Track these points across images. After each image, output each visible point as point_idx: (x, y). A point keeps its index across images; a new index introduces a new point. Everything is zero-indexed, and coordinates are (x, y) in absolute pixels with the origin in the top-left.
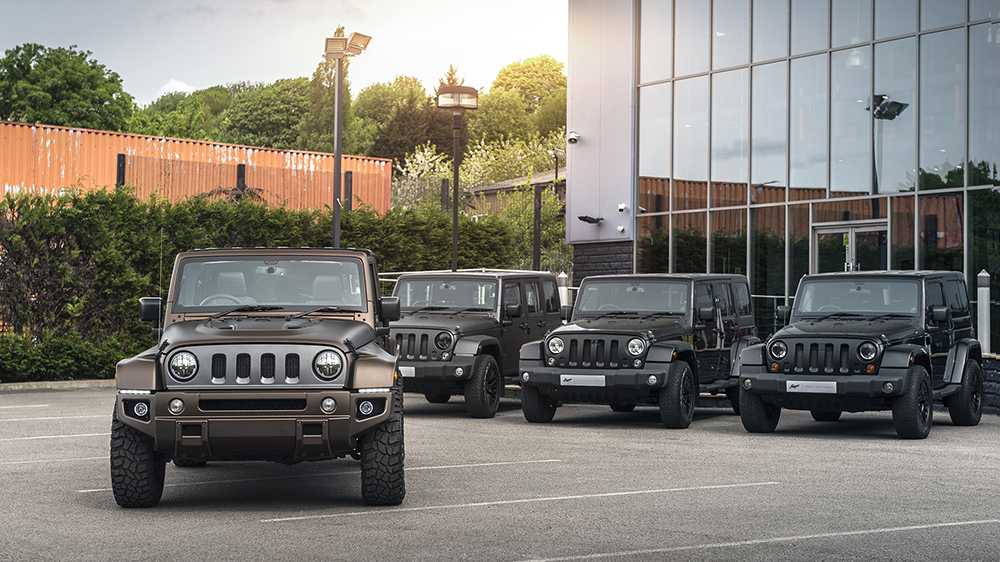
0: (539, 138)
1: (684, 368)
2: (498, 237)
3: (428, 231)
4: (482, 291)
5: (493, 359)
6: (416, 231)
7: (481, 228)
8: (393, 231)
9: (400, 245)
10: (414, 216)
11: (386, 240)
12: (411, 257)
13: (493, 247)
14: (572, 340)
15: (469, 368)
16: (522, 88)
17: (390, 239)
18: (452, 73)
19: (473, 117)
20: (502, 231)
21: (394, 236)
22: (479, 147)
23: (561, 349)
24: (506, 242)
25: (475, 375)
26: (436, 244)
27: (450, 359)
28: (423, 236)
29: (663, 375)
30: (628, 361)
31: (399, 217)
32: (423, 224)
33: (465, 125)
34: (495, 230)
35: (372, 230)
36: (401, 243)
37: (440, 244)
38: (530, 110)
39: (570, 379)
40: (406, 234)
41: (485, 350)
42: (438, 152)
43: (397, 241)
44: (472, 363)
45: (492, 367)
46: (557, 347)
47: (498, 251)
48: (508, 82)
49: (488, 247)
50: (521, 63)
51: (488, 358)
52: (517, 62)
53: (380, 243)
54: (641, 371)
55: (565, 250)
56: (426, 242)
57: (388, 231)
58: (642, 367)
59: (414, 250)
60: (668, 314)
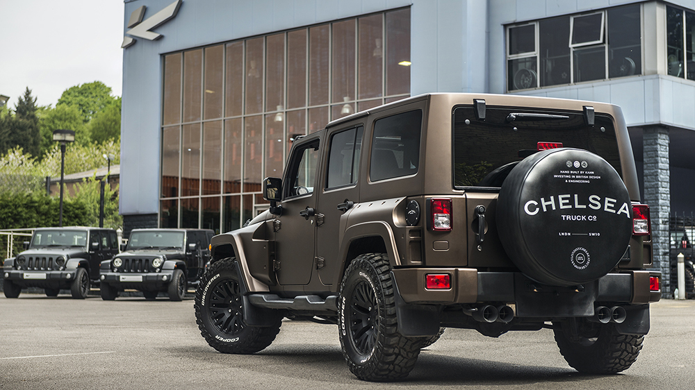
0: (97, 145)
1: (180, 273)
2: (80, 210)
3: (39, 206)
4: (76, 238)
5: (85, 271)
6: (32, 207)
7: (70, 205)
8: (19, 206)
9: (23, 214)
10: (32, 198)
11: (15, 212)
12: (29, 221)
13: (77, 216)
14: (126, 260)
15: (74, 274)
16: (80, 105)
17: (17, 211)
18: (28, 92)
19: (44, 126)
20: (82, 207)
21: (20, 209)
22: (54, 151)
23: (120, 264)
24: (84, 214)
25: (76, 278)
26: (43, 214)
27: (64, 270)
28: (36, 210)
29: (170, 276)
30: (154, 270)
31: (22, 199)
32: (36, 202)
33: (38, 131)
34: (78, 206)
35: (7, 206)
36: (24, 213)
37: (46, 214)
38: (86, 121)
39: (125, 278)
40: (27, 208)
41: (81, 265)
42: (24, 153)
43: (21, 212)
44: (75, 272)
45: (85, 274)
46: (118, 263)
47: (80, 218)
48: (70, 100)
49: (74, 215)
50: (80, 86)
51: (82, 270)
52: (76, 86)
53: (11, 213)
54: (160, 274)
55: (116, 219)
56: (38, 213)
57: (16, 206)
58: (160, 272)
59: (31, 217)
60: (173, 248)
